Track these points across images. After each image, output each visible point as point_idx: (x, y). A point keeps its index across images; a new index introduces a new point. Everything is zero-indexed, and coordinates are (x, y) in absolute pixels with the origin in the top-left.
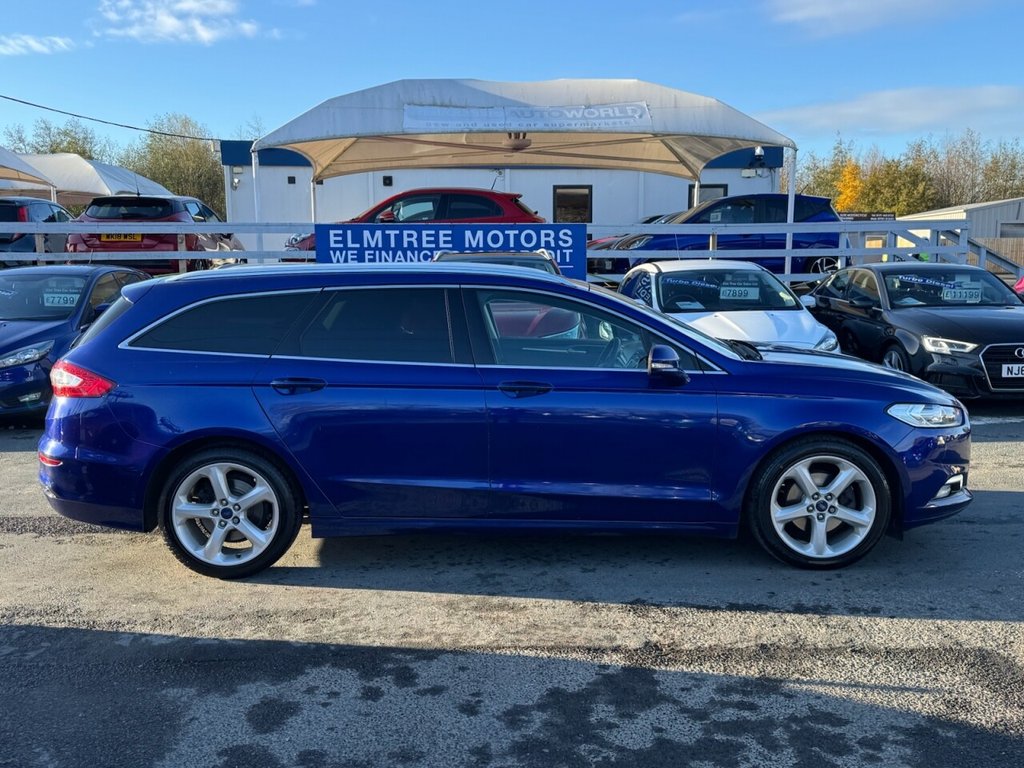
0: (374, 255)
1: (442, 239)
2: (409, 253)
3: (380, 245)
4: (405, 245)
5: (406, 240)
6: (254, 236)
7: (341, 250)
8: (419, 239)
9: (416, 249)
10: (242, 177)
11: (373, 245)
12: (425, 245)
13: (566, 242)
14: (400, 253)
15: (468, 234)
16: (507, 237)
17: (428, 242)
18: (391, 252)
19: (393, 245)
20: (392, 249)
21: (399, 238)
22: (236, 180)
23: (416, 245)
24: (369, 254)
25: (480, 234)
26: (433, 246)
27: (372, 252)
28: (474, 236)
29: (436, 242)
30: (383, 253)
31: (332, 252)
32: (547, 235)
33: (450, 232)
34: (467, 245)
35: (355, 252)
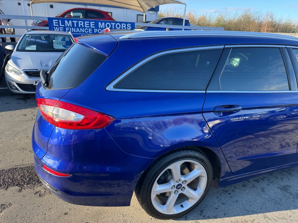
0: (69, 29)
1: (91, 25)
2: (81, 29)
3: (71, 26)
4: (80, 26)
5: (80, 24)
6: (24, 20)
7: (58, 27)
8: (84, 24)
9: (83, 28)
11: (69, 26)
12: (86, 26)
13: (129, 28)
14: (78, 29)
15: (100, 23)
16: (112, 25)
17: (87, 26)
18: (75, 28)
19: (75, 26)
20: (75, 27)
21: (77, 24)
23: (83, 26)
24: (68, 29)
25: (103, 23)
26: (89, 27)
27: (68, 28)
28: (102, 24)
29: (90, 25)
30: (72, 28)
31: (54, 28)
32: (124, 25)
33: (94, 23)
34: (99, 27)
35: (63, 28)
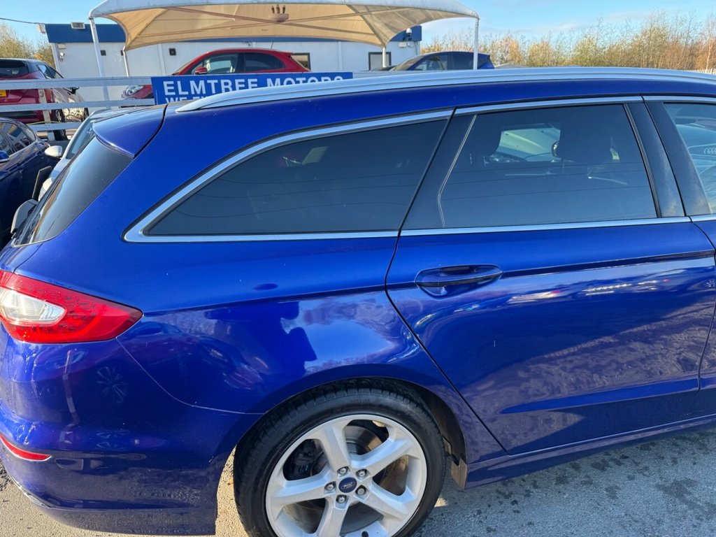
10: (66, 52)
22: (62, 54)
